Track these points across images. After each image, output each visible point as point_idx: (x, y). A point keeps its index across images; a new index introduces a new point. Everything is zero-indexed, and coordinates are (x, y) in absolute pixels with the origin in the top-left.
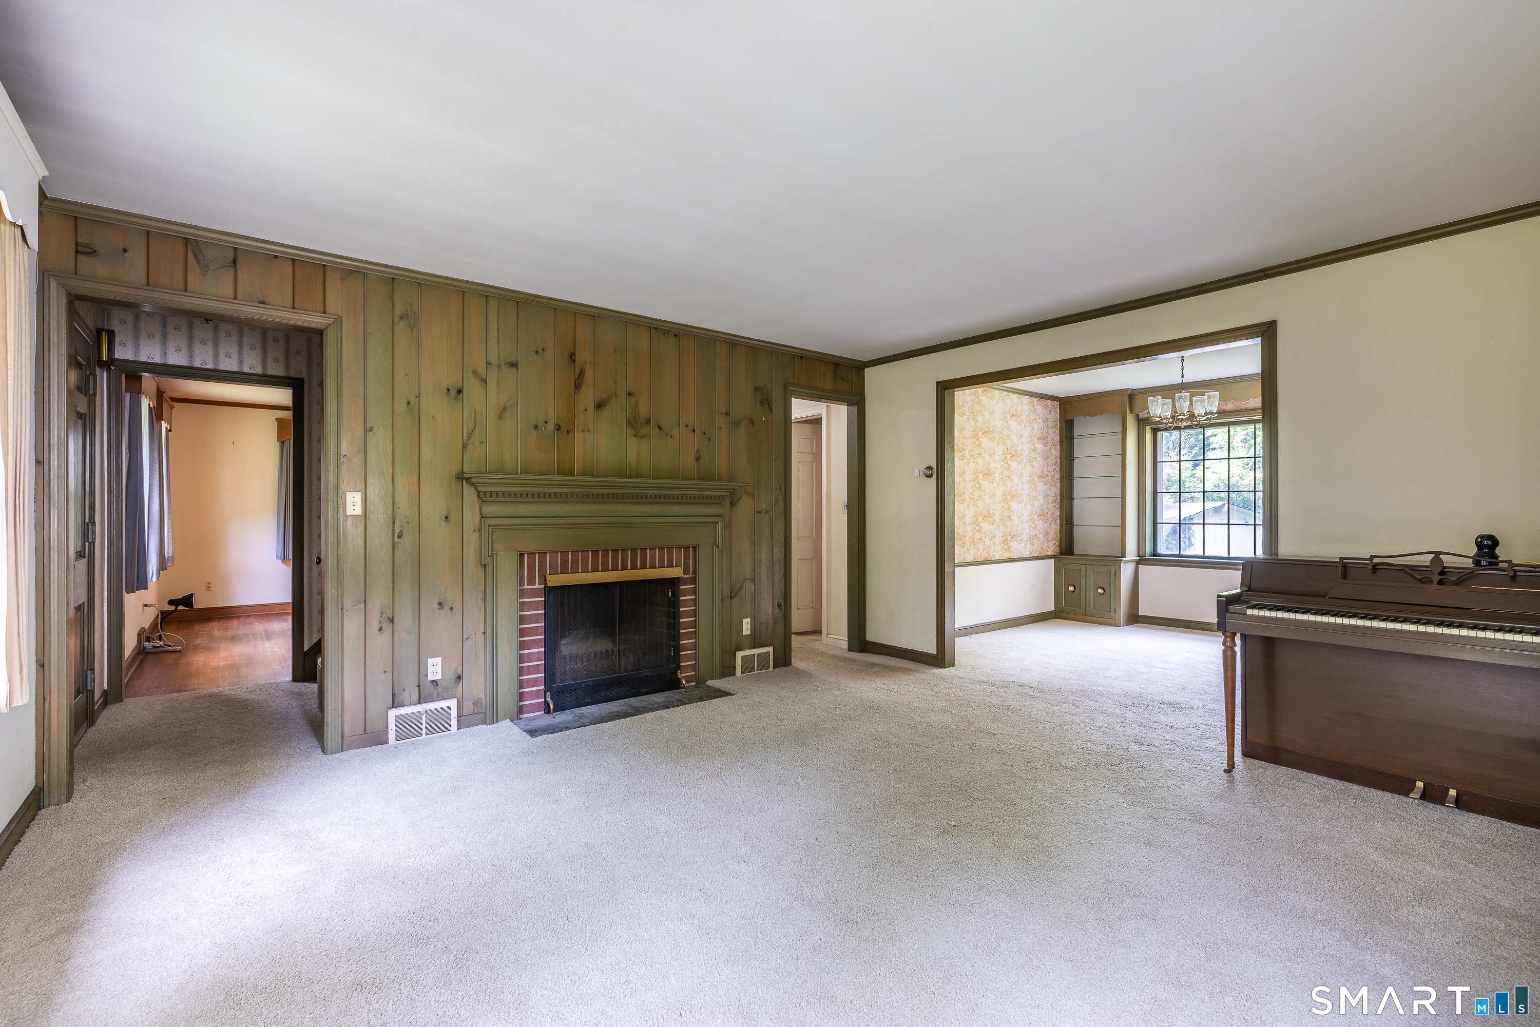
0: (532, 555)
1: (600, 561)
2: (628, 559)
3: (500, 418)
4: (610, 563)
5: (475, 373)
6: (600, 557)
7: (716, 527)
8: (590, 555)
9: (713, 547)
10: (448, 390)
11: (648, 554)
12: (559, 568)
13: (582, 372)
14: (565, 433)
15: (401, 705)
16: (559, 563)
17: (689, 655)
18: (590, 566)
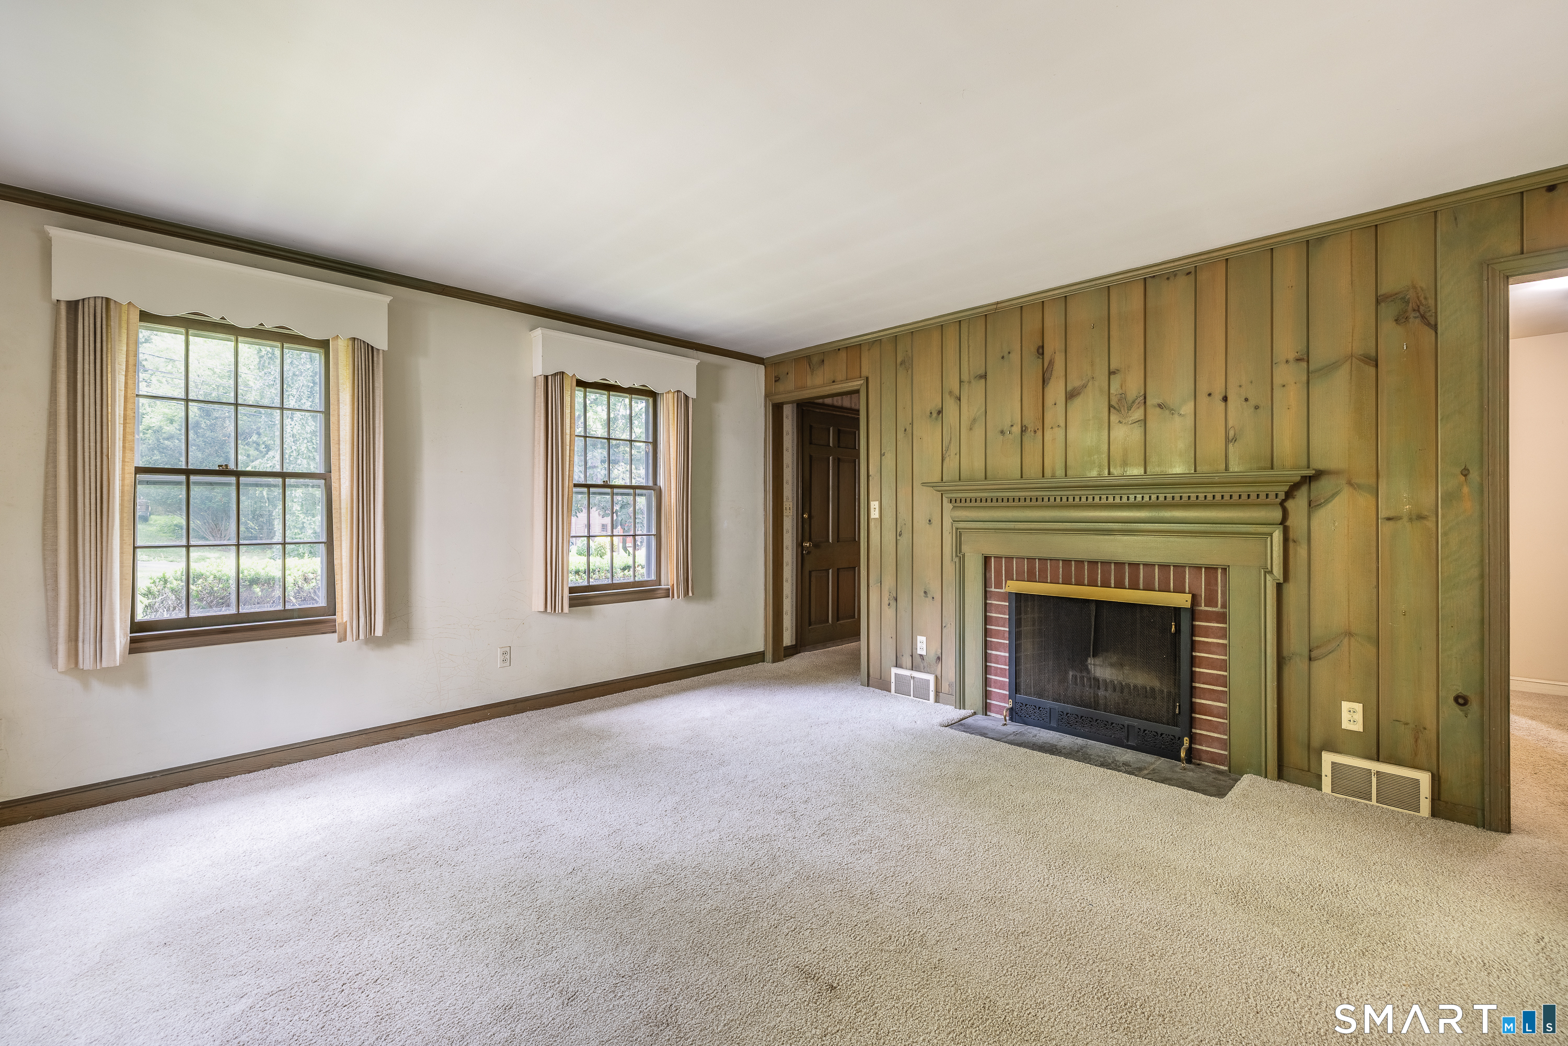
0: (998, 559)
1: (1073, 572)
2: (1110, 574)
3: (971, 429)
4: (1086, 576)
5: (951, 393)
6: (1073, 569)
7: (1266, 542)
8: (1061, 565)
9: (1260, 572)
10: (931, 413)
11: (1142, 571)
12: (1026, 575)
13: (1051, 363)
14: (1032, 434)
15: (901, 667)
16: (1026, 570)
17: (1215, 723)
18: (1061, 576)
